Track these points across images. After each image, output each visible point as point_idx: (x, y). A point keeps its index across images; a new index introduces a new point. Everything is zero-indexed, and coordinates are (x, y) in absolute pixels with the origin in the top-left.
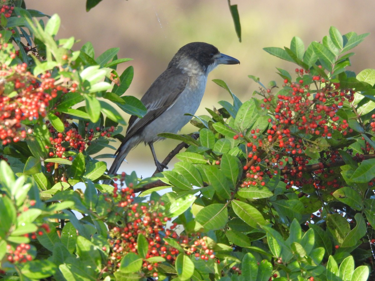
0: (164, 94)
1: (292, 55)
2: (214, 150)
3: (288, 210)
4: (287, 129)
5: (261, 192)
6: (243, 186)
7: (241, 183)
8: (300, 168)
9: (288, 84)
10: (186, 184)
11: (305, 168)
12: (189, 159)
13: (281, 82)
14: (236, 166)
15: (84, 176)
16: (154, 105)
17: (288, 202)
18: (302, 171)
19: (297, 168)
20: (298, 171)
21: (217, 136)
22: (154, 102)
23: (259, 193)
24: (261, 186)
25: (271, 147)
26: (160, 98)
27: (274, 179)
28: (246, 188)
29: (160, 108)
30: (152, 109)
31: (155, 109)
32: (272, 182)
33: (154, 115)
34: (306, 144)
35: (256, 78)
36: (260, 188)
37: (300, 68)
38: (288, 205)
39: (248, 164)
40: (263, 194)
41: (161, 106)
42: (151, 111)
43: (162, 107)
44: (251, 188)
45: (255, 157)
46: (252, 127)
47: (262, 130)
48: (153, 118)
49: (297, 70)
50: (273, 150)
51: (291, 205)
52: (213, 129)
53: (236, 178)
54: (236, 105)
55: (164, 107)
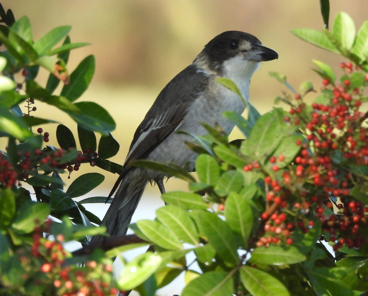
0: (171, 105)
1: (334, 41)
2: (217, 189)
3: (332, 283)
4: (326, 158)
5: (287, 254)
6: (259, 244)
7: (257, 240)
8: (355, 218)
9: (330, 87)
10: (173, 240)
11: (363, 219)
12: (181, 201)
13: (318, 84)
14: (249, 213)
15: (14, 226)
16: (157, 122)
17: (333, 272)
18: (359, 222)
19: (351, 219)
20: (352, 223)
21: (225, 167)
22: (157, 116)
23: (284, 257)
24: (288, 246)
25: (300, 185)
26: (166, 110)
27: (311, 234)
28: (263, 248)
29: (164, 126)
30: (154, 128)
31: (158, 127)
32: (308, 240)
33: (158, 136)
34: (356, 180)
35: (282, 76)
36: (285, 248)
37: (348, 62)
38: (332, 276)
39: (269, 209)
40: (289, 257)
41: (166, 123)
42: (153, 131)
43: (168, 125)
44: (272, 247)
45: (277, 199)
46: (273, 152)
47: (289, 158)
48: (157, 142)
49: (342, 65)
50: (304, 190)
51: (337, 275)
52: (214, 155)
53: (249, 232)
54: (252, 119)
55: (170, 125)
